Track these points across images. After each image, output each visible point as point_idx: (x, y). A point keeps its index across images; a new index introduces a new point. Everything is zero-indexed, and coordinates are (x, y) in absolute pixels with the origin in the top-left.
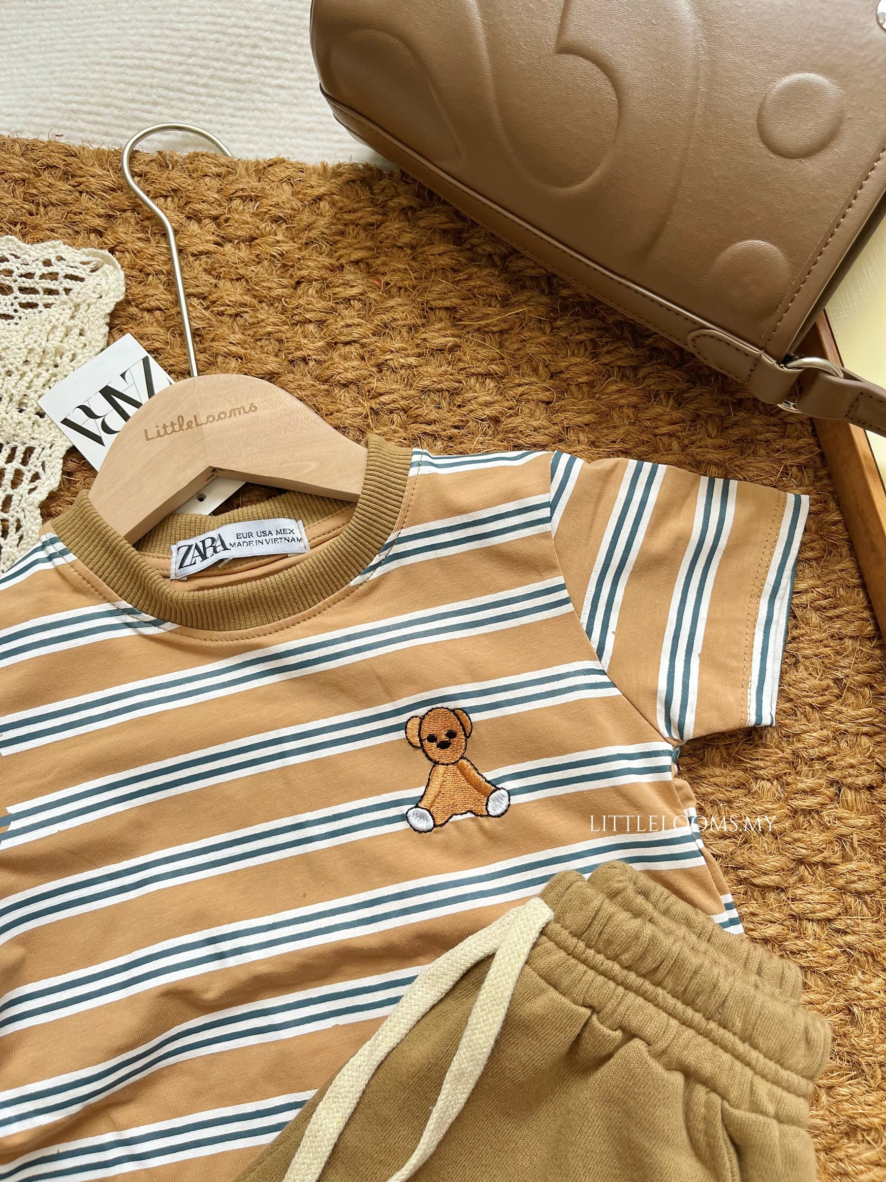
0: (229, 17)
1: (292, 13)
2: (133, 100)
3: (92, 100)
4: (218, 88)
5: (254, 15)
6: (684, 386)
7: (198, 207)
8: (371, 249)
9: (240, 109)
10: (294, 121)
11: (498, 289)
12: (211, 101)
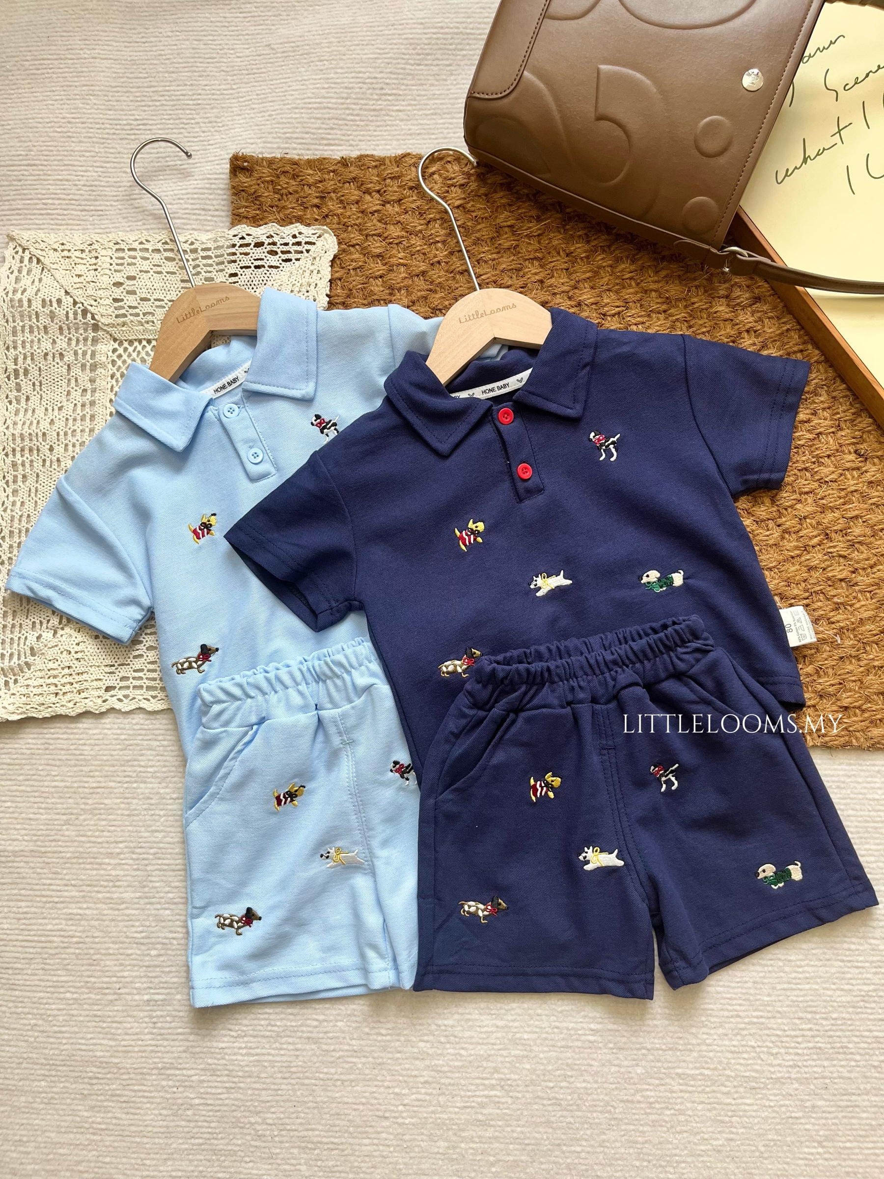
0: (365, 73)
1: (399, 66)
2: (320, 128)
3: (298, 130)
4: (365, 115)
5: (379, 70)
6: (634, 252)
7: (369, 186)
8: (465, 199)
9: (378, 126)
10: (410, 130)
11: (534, 213)
12: (362, 123)
